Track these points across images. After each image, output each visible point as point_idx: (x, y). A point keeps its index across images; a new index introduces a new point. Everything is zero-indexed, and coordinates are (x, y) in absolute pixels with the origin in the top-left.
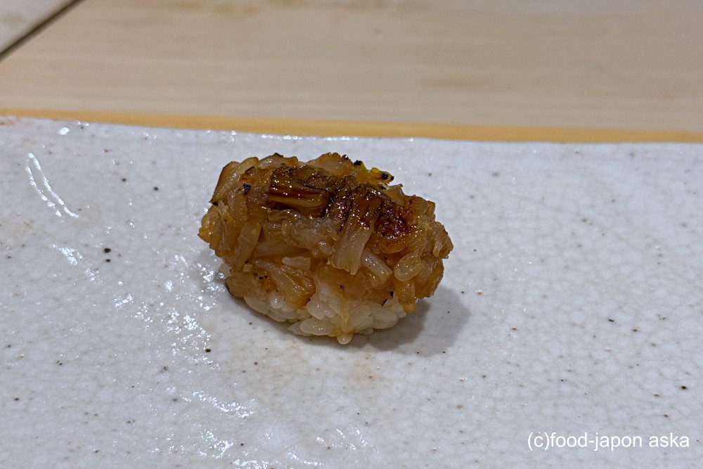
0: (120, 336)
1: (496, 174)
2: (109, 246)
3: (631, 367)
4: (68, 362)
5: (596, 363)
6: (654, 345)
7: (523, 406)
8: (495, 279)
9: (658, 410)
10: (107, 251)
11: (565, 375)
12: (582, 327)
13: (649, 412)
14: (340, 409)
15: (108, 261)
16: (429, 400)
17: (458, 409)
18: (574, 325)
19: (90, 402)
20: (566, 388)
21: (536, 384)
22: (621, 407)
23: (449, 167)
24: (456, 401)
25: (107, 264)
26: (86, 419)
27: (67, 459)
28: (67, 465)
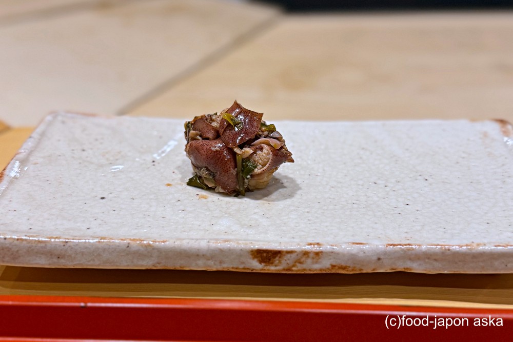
0: (159, 190)
2: (154, 160)
3: (384, 198)
4: (136, 198)
5: (368, 197)
6: (394, 191)
8: (324, 170)
9: (396, 212)
10: (153, 162)
11: (354, 202)
12: (362, 185)
13: (392, 213)
14: (255, 213)
15: (154, 165)
17: (307, 213)
18: (359, 185)
19: (146, 211)
20: (355, 206)
21: (342, 204)
22: (379, 211)
24: (307, 210)
25: (153, 166)
26: (145, 216)
27: (136, 229)
28: (136, 231)
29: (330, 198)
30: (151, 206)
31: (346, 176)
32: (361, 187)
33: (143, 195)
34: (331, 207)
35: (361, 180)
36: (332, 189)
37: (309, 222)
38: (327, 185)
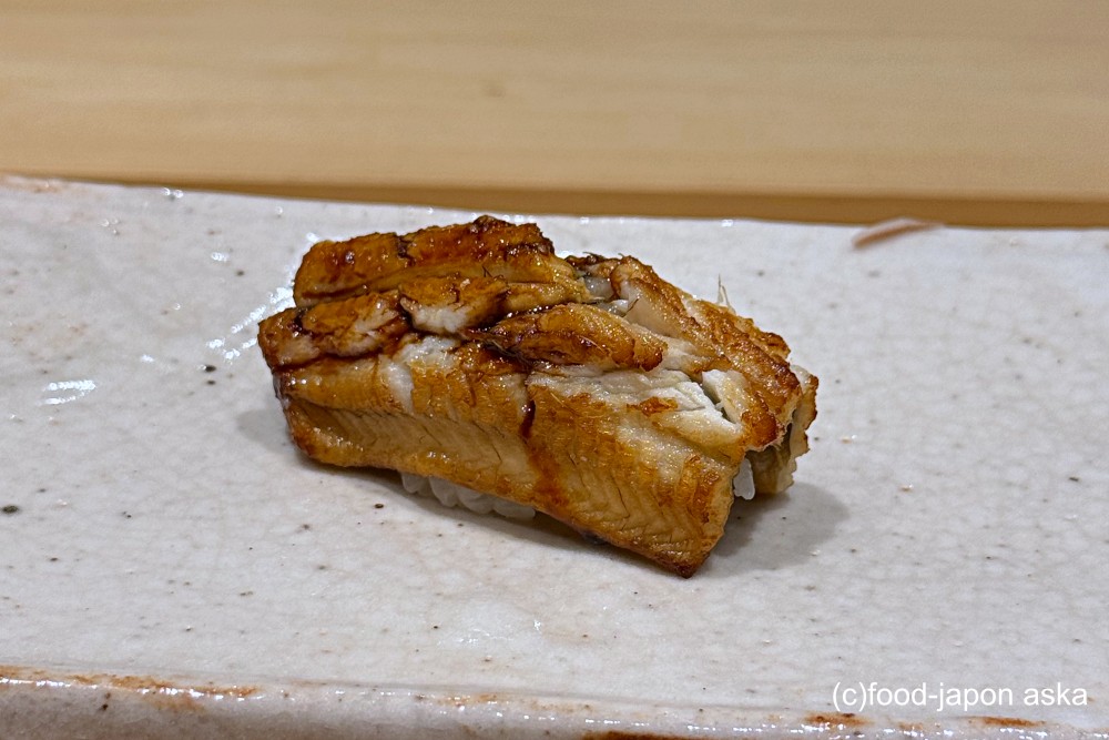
1: (874, 274)
2: (213, 363)
4: (141, 514)
5: (1047, 536)
8: (873, 422)
10: (210, 369)
11: (993, 552)
12: (1024, 487)
14: (604, 586)
15: (211, 383)
16: (758, 579)
17: (807, 592)
18: (1010, 484)
19: (179, 566)
20: (995, 569)
21: (943, 561)
22: (1090, 594)
23: (792, 264)
24: (805, 580)
25: (209, 387)
26: (171, 588)
27: (137, 637)
28: (137, 646)
29: (895, 534)
30: (196, 547)
31: (958, 446)
32: (1016, 493)
33: (168, 503)
34: (900, 570)
35: (1020, 464)
37: (814, 629)
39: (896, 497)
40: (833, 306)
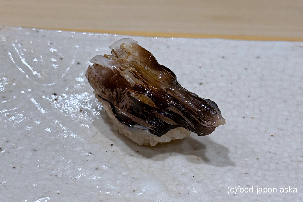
1: (258, 57)
2: (56, 92)
4: (39, 150)
7: (280, 173)
8: (260, 111)
10: (55, 94)
11: (300, 159)
14: (184, 174)
16: (230, 170)
17: (245, 175)
19: (53, 169)
20: (301, 165)
21: (285, 163)
23: (233, 54)
24: (244, 171)
26: (51, 177)
29: (270, 152)
30: (58, 162)
31: (287, 119)
33: (47, 145)
34: (273, 166)
36: (272, 138)
38: (265, 132)
39: (269, 139)
40: (246, 69)
